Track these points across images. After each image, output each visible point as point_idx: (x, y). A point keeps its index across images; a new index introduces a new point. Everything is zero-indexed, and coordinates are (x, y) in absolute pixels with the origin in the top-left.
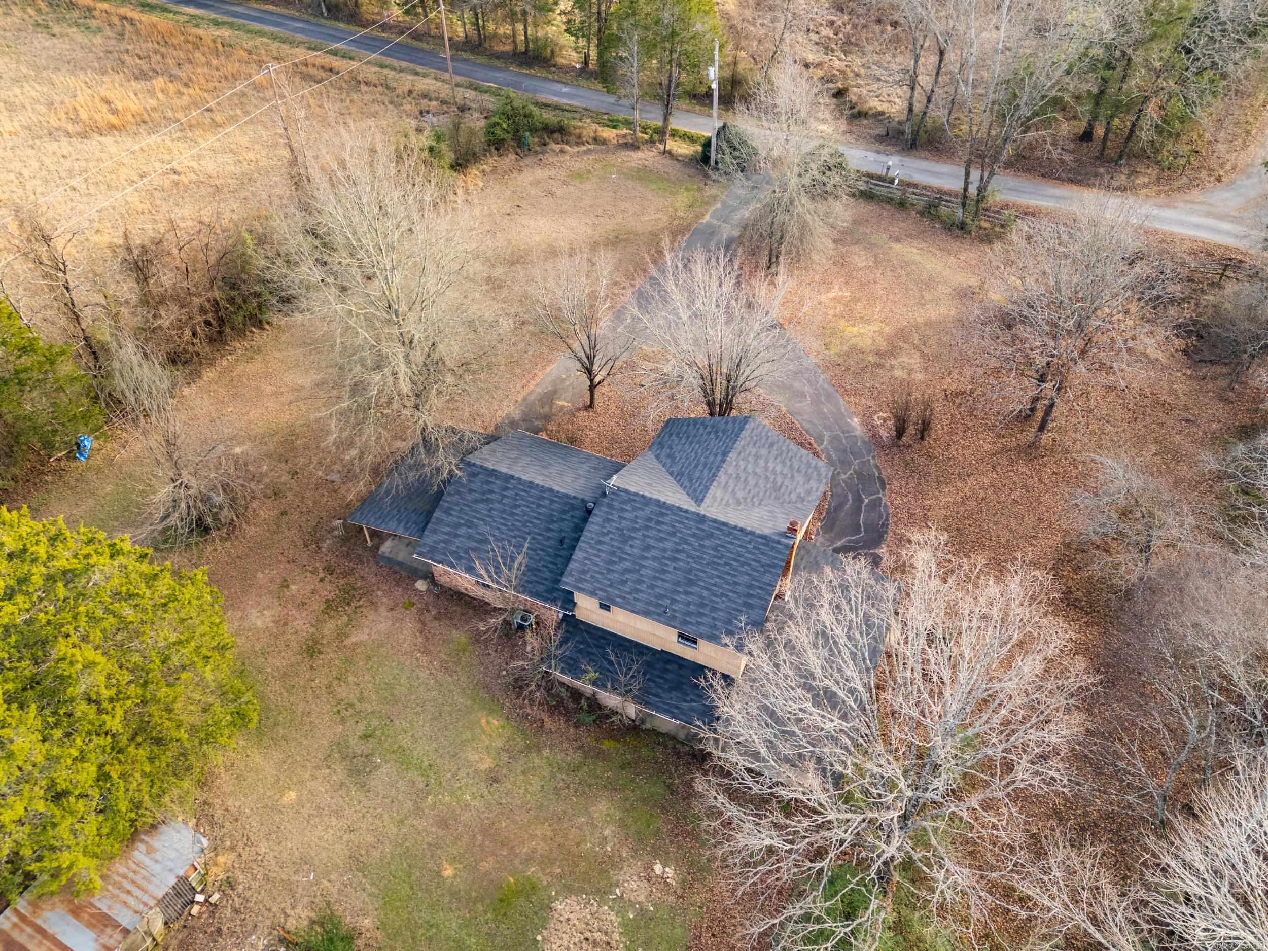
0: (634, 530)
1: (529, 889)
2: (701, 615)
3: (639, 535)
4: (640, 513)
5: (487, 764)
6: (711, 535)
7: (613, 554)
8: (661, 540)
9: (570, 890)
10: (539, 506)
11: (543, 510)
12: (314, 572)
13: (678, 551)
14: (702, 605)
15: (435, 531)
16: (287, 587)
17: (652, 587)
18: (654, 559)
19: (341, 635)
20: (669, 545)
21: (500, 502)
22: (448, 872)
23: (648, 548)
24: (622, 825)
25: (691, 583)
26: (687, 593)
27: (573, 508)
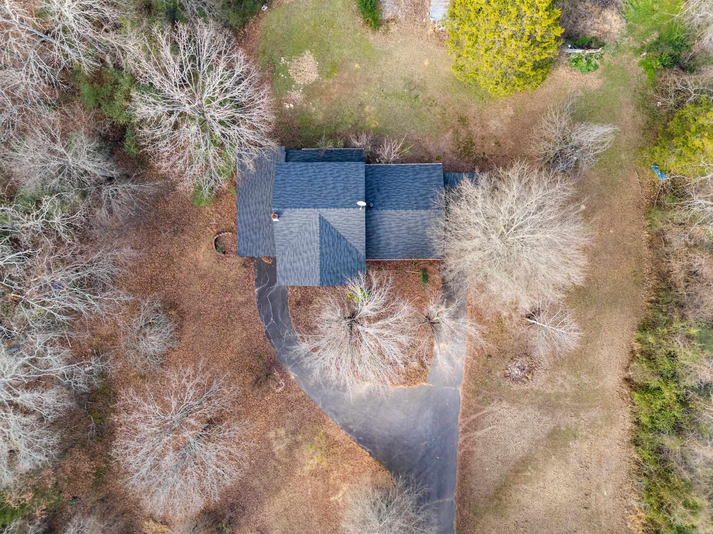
0: (343, 193)
1: (329, 75)
2: (301, 171)
3: (340, 192)
4: (344, 200)
5: (367, 109)
6: (308, 202)
7: (348, 181)
8: (329, 193)
9: (316, 82)
10: (397, 201)
11: (394, 199)
12: (491, 156)
13: (320, 191)
14: (301, 174)
15: (438, 176)
16: (496, 143)
17: (326, 174)
18: (329, 185)
19: (456, 132)
20: (325, 192)
21: (415, 197)
22: (357, 66)
23: (333, 188)
24: (310, 115)
25: (310, 181)
26: (310, 176)
27: (381, 205)
